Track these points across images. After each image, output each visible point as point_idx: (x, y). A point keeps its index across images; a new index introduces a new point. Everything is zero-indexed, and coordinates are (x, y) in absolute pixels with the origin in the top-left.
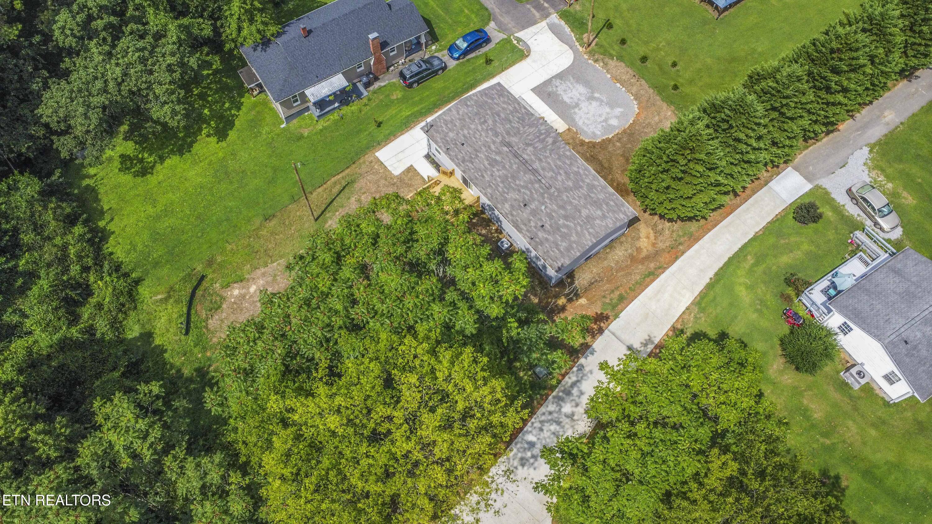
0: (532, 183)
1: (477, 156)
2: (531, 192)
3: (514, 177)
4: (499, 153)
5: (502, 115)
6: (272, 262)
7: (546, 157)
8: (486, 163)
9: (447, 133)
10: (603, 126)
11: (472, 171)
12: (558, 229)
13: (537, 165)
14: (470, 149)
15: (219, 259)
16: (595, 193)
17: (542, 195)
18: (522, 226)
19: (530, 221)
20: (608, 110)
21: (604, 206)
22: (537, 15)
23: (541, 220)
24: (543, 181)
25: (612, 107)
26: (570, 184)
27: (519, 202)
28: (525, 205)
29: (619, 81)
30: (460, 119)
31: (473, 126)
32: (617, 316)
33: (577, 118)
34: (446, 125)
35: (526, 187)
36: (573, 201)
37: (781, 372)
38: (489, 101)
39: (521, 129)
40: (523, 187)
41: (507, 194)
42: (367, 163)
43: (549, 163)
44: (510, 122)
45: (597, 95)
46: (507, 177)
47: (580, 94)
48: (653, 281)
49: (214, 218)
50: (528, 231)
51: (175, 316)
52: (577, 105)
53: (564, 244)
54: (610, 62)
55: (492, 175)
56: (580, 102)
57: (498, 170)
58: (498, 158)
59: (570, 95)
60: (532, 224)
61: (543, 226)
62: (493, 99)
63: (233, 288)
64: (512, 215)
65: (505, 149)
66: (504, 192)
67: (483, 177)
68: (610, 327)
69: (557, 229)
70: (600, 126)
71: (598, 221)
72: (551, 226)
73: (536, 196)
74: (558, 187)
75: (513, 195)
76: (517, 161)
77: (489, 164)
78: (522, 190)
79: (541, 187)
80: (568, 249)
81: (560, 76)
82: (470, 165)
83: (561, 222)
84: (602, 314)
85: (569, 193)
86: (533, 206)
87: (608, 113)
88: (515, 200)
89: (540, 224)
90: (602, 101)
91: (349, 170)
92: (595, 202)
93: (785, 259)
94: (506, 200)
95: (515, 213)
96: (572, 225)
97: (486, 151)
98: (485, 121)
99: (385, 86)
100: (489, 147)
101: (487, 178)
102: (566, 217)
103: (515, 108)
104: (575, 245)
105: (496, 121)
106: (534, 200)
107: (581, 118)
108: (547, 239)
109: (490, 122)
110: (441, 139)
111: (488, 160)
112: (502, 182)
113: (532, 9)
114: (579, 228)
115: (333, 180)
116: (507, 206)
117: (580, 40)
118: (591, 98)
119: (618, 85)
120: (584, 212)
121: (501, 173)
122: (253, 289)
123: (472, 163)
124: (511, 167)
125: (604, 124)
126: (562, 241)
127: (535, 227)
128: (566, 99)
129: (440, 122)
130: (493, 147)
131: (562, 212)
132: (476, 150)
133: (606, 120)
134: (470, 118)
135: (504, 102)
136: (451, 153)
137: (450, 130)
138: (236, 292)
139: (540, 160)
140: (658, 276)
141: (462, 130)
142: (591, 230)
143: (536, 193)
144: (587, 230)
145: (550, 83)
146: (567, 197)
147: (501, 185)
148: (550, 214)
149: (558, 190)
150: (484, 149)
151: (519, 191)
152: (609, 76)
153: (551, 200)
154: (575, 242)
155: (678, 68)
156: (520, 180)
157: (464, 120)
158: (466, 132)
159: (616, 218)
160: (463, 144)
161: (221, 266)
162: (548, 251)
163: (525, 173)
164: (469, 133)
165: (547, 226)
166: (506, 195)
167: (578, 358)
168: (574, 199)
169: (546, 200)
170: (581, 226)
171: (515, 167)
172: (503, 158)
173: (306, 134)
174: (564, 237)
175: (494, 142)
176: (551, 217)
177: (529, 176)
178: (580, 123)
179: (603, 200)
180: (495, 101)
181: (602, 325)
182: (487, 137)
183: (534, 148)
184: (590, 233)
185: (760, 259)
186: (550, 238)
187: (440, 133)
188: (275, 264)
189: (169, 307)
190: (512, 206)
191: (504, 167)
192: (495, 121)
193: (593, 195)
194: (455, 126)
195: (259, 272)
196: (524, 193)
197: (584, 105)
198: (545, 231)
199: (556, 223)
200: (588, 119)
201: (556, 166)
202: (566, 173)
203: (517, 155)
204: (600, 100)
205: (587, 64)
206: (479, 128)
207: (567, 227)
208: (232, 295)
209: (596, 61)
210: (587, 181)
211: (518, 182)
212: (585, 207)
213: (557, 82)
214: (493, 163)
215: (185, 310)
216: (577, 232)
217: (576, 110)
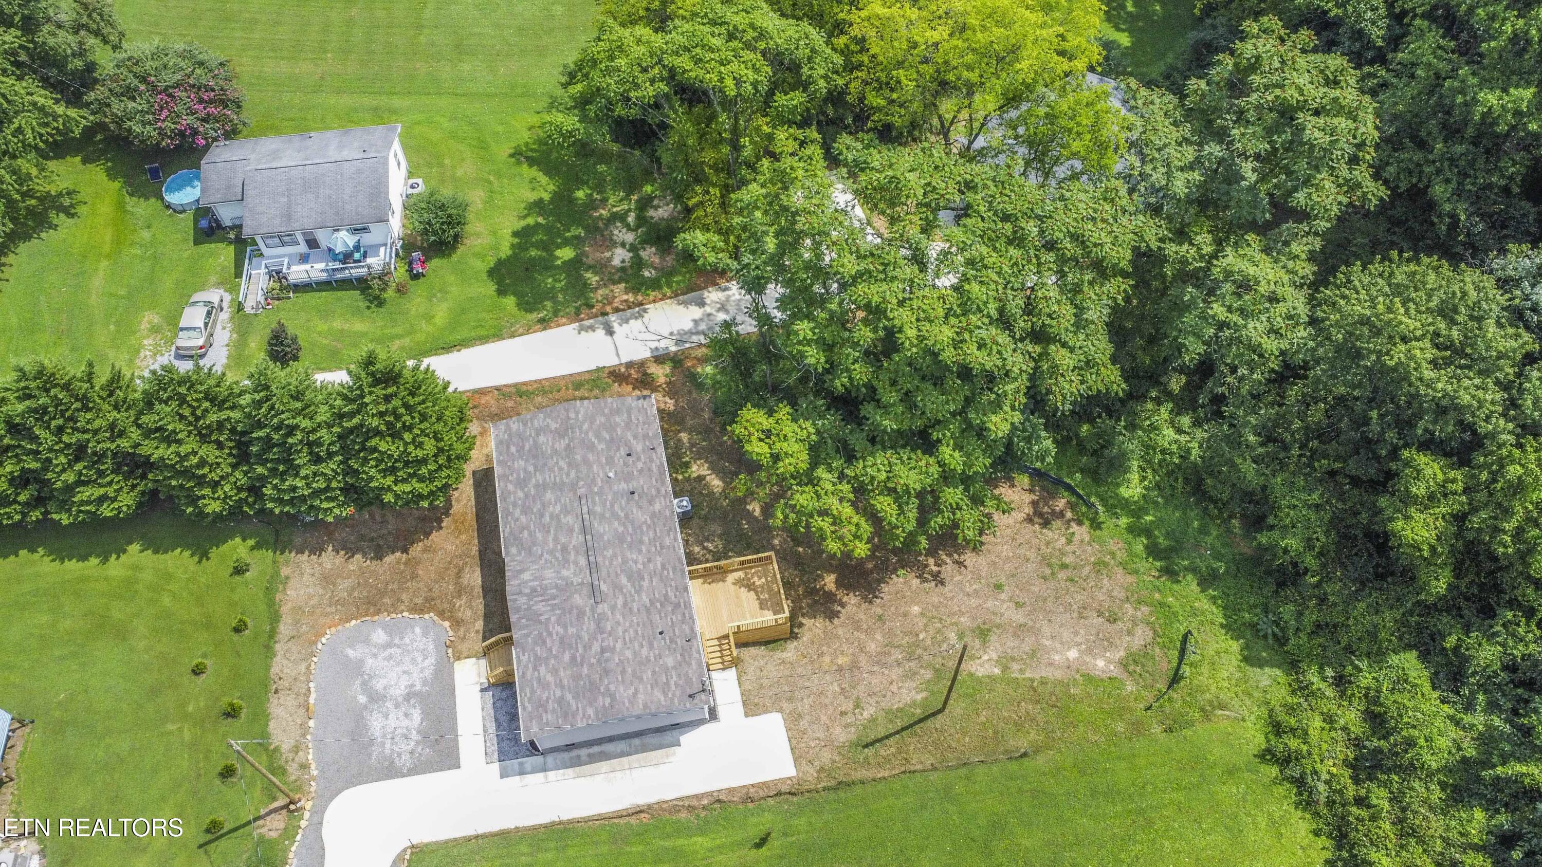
0: (602, 516)
1: (652, 602)
2: (612, 506)
3: (621, 539)
4: (617, 587)
5: (567, 657)
6: (1032, 680)
7: (551, 552)
8: (646, 584)
9: (674, 668)
10: (402, 639)
11: (673, 584)
12: (612, 440)
13: (577, 539)
14: (656, 618)
15: (1120, 727)
16: (525, 470)
17: (600, 493)
18: (655, 470)
19: (641, 471)
20: (370, 663)
21: (527, 447)
23: (625, 464)
24: (585, 509)
25: (359, 664)
26: (549, 495)
27: (637, 503)
28: (633, 493)
29: (305, 704)
30: (641, 679)
31: (629, 654)
32: (599, 369)
33: (428, 673)
34: (667, 684)
35: (615, 516)
36: (565, 466)
38: (569, 697)
39: (553, 619)
40: (618, 518)
41: (645, 522)
43: (556, 540)
44: (562, 640)
45: (362, 699)
46: (630, 546)
47: (386, 716)
50: (652, 461)
51: (1205, 669)
52: (408, 697)
53: (618, 419)
54: (285, 747)
55: (650, 560)
56: (400, 699)
57: (636, 562)
58: (624, 580)
59: (406, 723)
60: (640, 465)
61: (629, 455)
63: (1103, 672)
64: (658, 491)
65: (604, 587)
66: (649, 527)
67: (663, 567)
69: (613, 442)
70: (407, 640)
71: (554, 426)
72: (618, 449)
73: (610, 497)
74: (571, 494)
75: (640, 516)
76: (600, 560)
77: (643, 579)
78: (622, 515)
79: (594, 503)
80: (617, 412)
81: (390, 771)
82: (671, 594)
83: (601, 447)
85: (561, 479)
86: (623, 486)
87: (375, 656)
88: (641, 508)
89: (630, 459)
90: (364, 684)
91: (852, 777)
92: (535, 457)
93: (358, 326)
94: (653, 515)
95: (654, 492)
96: (590, 435)
97: (633, 601)
98: (603, 650)
100: (625, 604)
101: (659, 560)
102: (591, 447)
103: (535, 669)
104: (606, 411)
105: (585, 647)
106: (616, 494)
107: (422, 671)
108: (635, 437)
109: (596, 647)
110: (689, 664)
111: (641, 587)
112: (641, 542)
114: (586, 426)
116: (657, 507)
118: (376, 698)
119: (314, 697)
120: (561, 445)
121: (634, 557)
122: (1073, 654)
123: (666, 595)
124: (615, 556)
125: (397, 641)
126: (617, 425)
127: (639, 459)
128: (417, 715)
129: (674, 695)
130: (620, 602)
131: (591, 457)
132: (648, 611)
133: (389, 645)
134: (623, 672)
136: (687, 631)
137: (666, 670)
138: (1101, 663)
139: (564, 549)
140: (515, 385)
141: (648, 659)
142: (572, 415)
143: (606, 500)
144: (577, 419)
145: (416, 766)
146: (568, 475)
147: (646, 539)
148: (607, 464)
149: (574, 487)
150: (635, 607)
151: (627, 516)
152: (311, 723)
153: (594, 480)
154: (603, 414)
156: (616, 530)
157: (634, 674)
158: (644, 652)
159: (525, 425)
160: (661, 633)
161: (1118, 714)
162: (644, 423)
163: (602, 536)
164: (642, 646)
165: (623, 451)
166: (649, 522)
168: (561, 469)
169: (600, 483)
170: (580, 428)
171: (609, 553)
172: (617, 575)
174: (611, 428)
175: (613, 608)
176: (610, 461)
177: (599, 527)
178: (431, 660)
179: (521, 457)
180: (558, 693)
181: (623, 370)
182: (618, 623)
183: (558, 572)
184: (577, 413)
186: (629, 436)
187: (686, 675)
188: (1028, 675)
189: (1213, 688)
190: (651, 502)
191: (624, 562)
192: (587, 647)
193: (531, 469)
194: (654, 673)
195: (1059, 674)
196: (622, 509)
197: (399, 691)
198: (630, 448)
199: (609, 449)
200: (414, 662)
201: (549, 531)
202: (542, 515)
203: (593, 567)
204: (366, 687)
205: (322, 771)
206: (619, 645)
207: (598, 436)
208: (1109, 661)
209: (304, 766)
210: (520, 494)
211: (621, 529)
212: (555, 452)
213: (405, 761)
214: (636, 577)
215: (1186, 670)
216: (592, 423)
217: (418, 687)
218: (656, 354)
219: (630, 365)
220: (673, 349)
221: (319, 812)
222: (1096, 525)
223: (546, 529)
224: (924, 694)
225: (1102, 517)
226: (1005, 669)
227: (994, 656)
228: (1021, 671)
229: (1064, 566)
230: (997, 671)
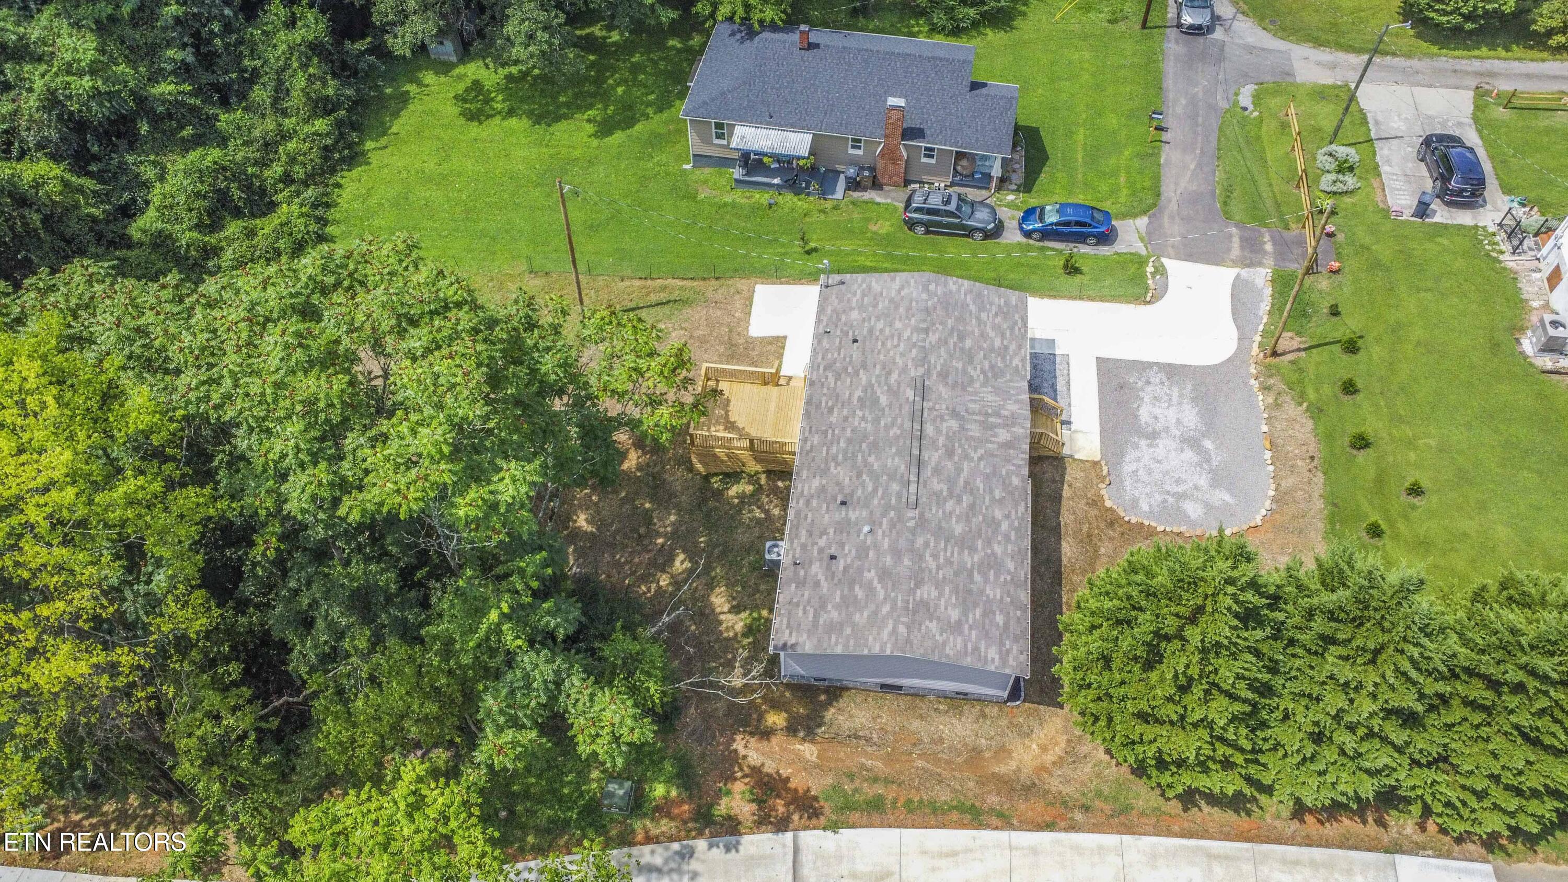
0: (892, 477)
1: (857, 373)
2: (875, 490)
3: (874, 447)
4: (894, 392)
5: (968, 343)
7: (966, 457)
8: (858, 393)
9: (852, 309)
10: (1165, 501)
11: (825, 390)
12: (852, 583)
13: (932, 457)
14: (857, 355)
16: (986, 580)
17: (888, 507)
18: (803, 533)
19: (824, 533)
20: (1203, 482)
21: (978, 612)
22: (1235, 252)
23: (842, 545)
24: (913, 488)
25: (1216, 483)
26: (958, 529)
27: (841, 490)
28: (843, 503)
29: (1275, 449)
30: (891, 301)
31: (898, 325)
32: (834, 827)
33: (1131, 455)
34: (864, 295)
35: (875, 477)
36: (928, 557)
38: (973, 308)
39: (977, 385)
40: (871, 473)
41: (837, 464)
42: (732, 291)
43: (959, 470)
44: (971, 361)
45: (1208, 444)
46: (865, 437)
47: (1179, 422)
48: (963, 826)
50: (804, 547)
52: (1153, 436)
53: (835, 615)
54: (1291, 407)
55: (846, 419)
56: (1163, 435)
57: (863, 418)
58: (884, 400)
59: (1157, 411)
60: (822, 542)
61: (833, 557)
62: (981, 309)
64: (808, 503)
65: (910, 394)
66: (835, 459)
67: (831, 410)
68: (802, 834)
69: (851, 579)
70: (1158, 498)
71: (933, 626)
72: (846, 569)
73: (876, 502)
74: (928, 515)
75: (842, 473)
76: (907, 425)
77: (860, 399)
78: (864, 477)
79: (900, 496)
80: (833, 628)
81: (1172, 372)
82: (831, 380)
83: (871, 575)
84: (815, 798)
85: (937, 543)
86: (853, 515)
87: (1196, 487)
88: (838, 484)
89: (833, 551)
90: (1208, 461)
91: (702, 283)
92: (969, 592)
94: (825, 472)
95: (814, 503)
96: (881, 594)
97: (878, 376)
98: (927, 331)
99: (879, 204)
100: (889, 373)
101: (833, 419)
102: (884, 574)
103: (1006, 348)
104: (848, 631)
105: (946, 343)
106: (866, 506)
107: (1138, 460)
108: (817, 584)
109: (933, 338)
110: (834, 311)
111: (865, 391)
112: (849, 441)
113: (1235, 239)
114: (886, 609)
115: (670, 282)
116: (816, 483)
117: (1270, 336)
118: (1191, 442)
119: (1268, 455)
120: (927, 592)
121: (863, 425)
124: (887, 428)
125: (1171, 500)
126: (837, 607)
127: (821, 551)
128: (1144, 414)
129: (860, 285)
130: (894, 376)
131: (889, 560)
132: (864, 364)
133: (1181, 497)
134: (909, 309)
135: (995, 327)
136: (825, 343)
137: (861, 307)
139: (950, 453)
140: (980, 826)
141: (878, 318)
142: (902, 629)
143: (882, 498)
144: (897, 622)
145: (1144, 369)
146: (927, 544)
147: (843, 444)
148: (868, 548)
149: (922, 522)
150: (878, 371)
151: (859, 475)
152: (1265, 428)
153: (892, 525)
154: (854, 625)
156: (878, 458)
157: (897, 307)
158: (880, 326)
159: (976, 649)
160: (855, 341)
162: (798, 605)
163: (899, 453)
164: (881, 331)
165: (841, 563)
166: (833, 464)
167: (700, 834)
168: (935, 557)
169: (885, 521)
170: (894, 607)
171: (895, 431)
172: (890, 406)
173: (701, 196)
174: (848, 603)
175: (904, 370)
176: (862, 552)
177: (899, 464)
178: (1128, 468)
179: (989, 601)
180: (984, 315)
181: (796, 817)
182: (902, 355)
183: (962, 428)
184: (894, 631)
186: (824, 584)
187: (841, 301)
190: (822, 489)
191: (877, 420)
192: (943, 342)
193: (977, 578)
194: (876, 306)
196: (863, 485)
197: (1164, 445)
198: (828, 568)
199: (860, 571)
200: (1150, 472)
201: (967, 483)
202: (972, 507)
203: (918, 416)
204: (1206, 457)
205: (1246, 384)
206: (907, 334)
207: (870, 590)
209: (1265, 387)
210: (998, 549)
211: (872, 459)
212: (938, 585)
213: (1155, 377)
214: (869, 401)
216: (875, 613)
217: (1143, 443)
218: (733, 839)
219: (782, 825)
220: (701, 844)
221: (1243, 347)
223: (969, 487)
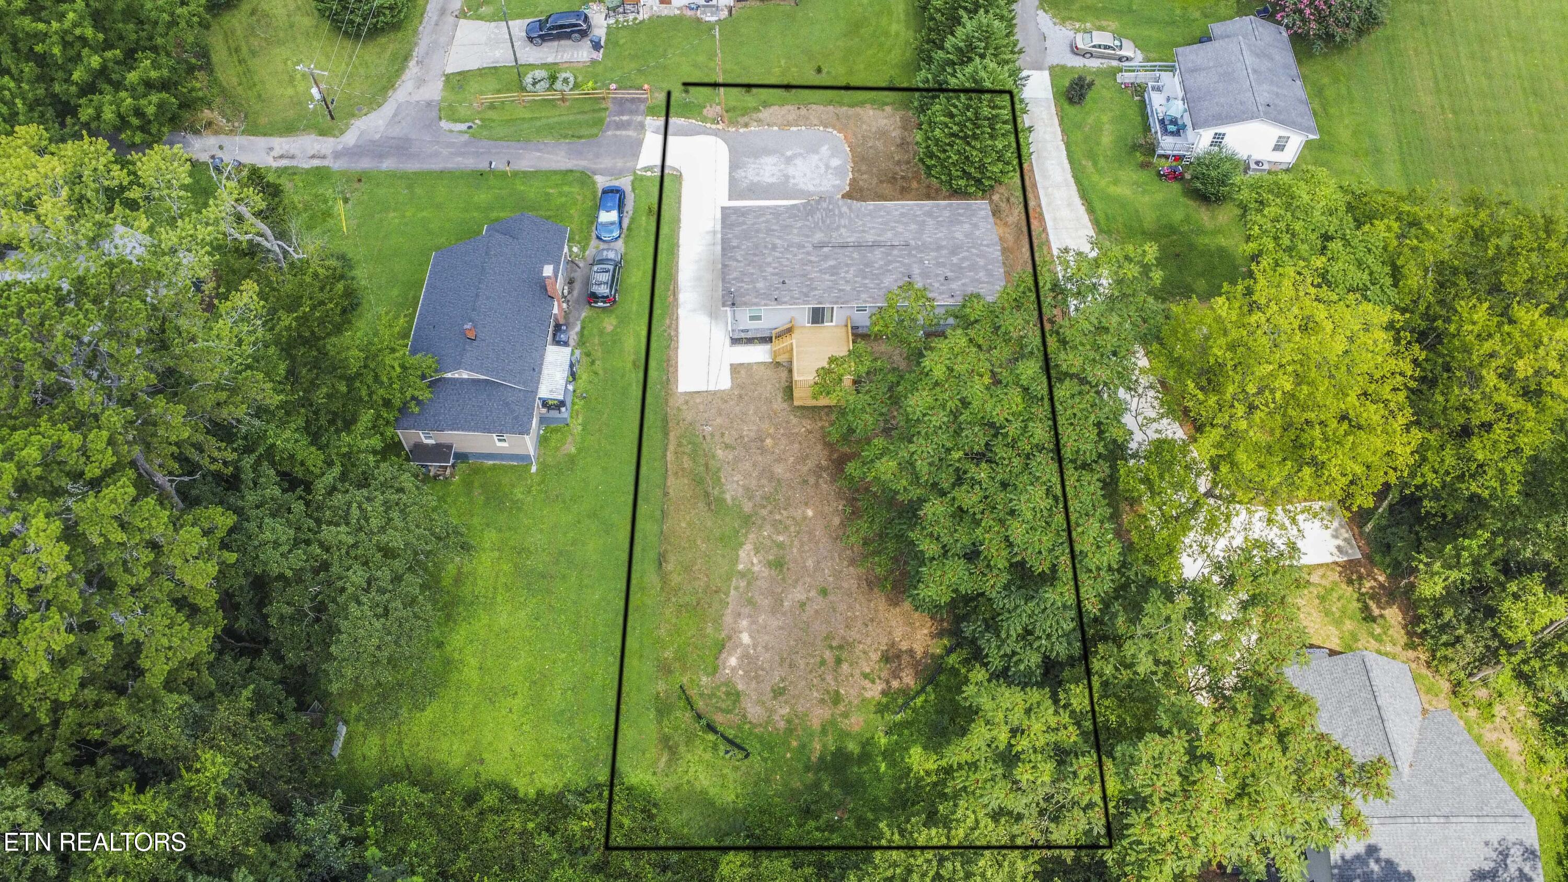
0: (890, 254)
1: (810, 279)
2: (898, 262)
3: (868, 265)
4: (826, 257)
5: (776, 228)
6: (727, 594)
7: (864, 225)
8: (827, 277)
9: (755, 287)
10: (832, 174)
11: (825, 295)
12: (961, 268)
13: (870, 238)
14: (795, 281)
15: (669, 654)
16: (940, 215)
17: (910, 255)
19: (930, 285)
20: (815, 157)
21: (961, 217)
22: (631, 133)
23: (937, 275)
24: (895, 244)
25: (816, 152)
26: (914, 226)
27: (900, 279)
28: (909, 277)
29: (789, 124)
30: (748, 265)
31: (769, 260)
33: (802, 186)
34: (742, 281)
35: (889, 263)
36: (938, 236)
37: (1213, 218)
38: (745, 227)
40: (886, 265)
41: (882, 283)
42: (685, 407)
43: (874, 228)
44: (789, 226)
45: (789, 153)
46: (861, 270)
47: (774, 165)
49: (601, 628)
50: (940, 294)
51: (708, 756)
52: (787, 177)
53: (981, 274)
54: (760, 115)
55: (847, 282)
56: (785, 172)
57: (846, 273)
58: (832, 263)
59: (768, 175)
60: (936, 285)
61: (946, 278)
62: (744, 223)
63: (724, 663)
65: (826, 250)
66: (877, 285)
67: (841, 291)
69: (959, 269)
70: (830, 176)
71: (977, 233)
72: (952, 271)
73: (906, 261)
74: (911, 237)
75: (888, 280)
76: (850, 249)
77: (831, 276)
78: (889, 268)
79: (901, 250)
80: (989, 273)
81: (734, 166)
82: (816, 292)
83: (955, 260)
85: (926, 233)
86: (917, 271)
87: (821, 160)
88: (895, 281)
89: (942, 279)
90: (801, 154)
92: (951, 221)
93: (1106, 139)
94: (888, 289)
96: (965, 253)
97: (813, 267)
98: (774, 244)
99: (583, 328)
100: (811, 262)
101: (848, 288)
102: (953, 253)
103: (772, 213)
104: (989, 267)
105: (780, 236)
106: (909, 266)
107: (805, 184)
108: (964, 285)
109: (778, 242)
110: (756, 298)
111: (825, 274)
112: (865, 278)
113: (618, 133)
114: (974, 251)
117: (704, 119)
118: (789, 160)
119: (794, 129)
120: (958, 236)
121: (851, 272)
122: (745, 638)
123: (816, 289)
124: (853, 259)
125: (830, 171)
126: (976, 273)
127: (942, 285)
128: (771, 180)
129: (733, 284)
130: (813, 259)
131: (944, 252)
132: (804, 276)
133: (827, 167)
134: (755, 255)
135: (757, 217)
136: (784, 300)
137: (752, 282)
138: (733, 661)
139: (864, 231)
140: (1048, 241)
141: (764, 271)
143: (903, 258)
145: (735, 179)
146: (929, 237)
147: (866, 282)
148: (938, 262)
149: (916, 239)
150: (809, 268)
151: (889, 271)
152: (775, 128)
153: (922, 252)
154: (986, 265)
155: (825, 70)
156: (876, 262)
157: (753, 261)
158: (770, 270)
159: (983, 219)
160: (784, 283)
161: (681, 657)
163: (871, 252)
164: (775, 268)
165: (949, 274)
168: (935, 234)
169: (919, 256)
170: (973, 248)
171: (855, 256)
172: (836, 259)
173: (573, 450)
174: (973, 267)
175: (808, 254)
176: (939, 265)
177: (878, 253)
178: (811, 188)
179: (953, 214)
180: (749, 222)
182: (795, 256)
183: (844, 227)
185: (1092, 155)
186: (965, 280)
187: (748, 294)
188: (732, 592)
189: (689, 756)
191: (847, 265)
192: (779, 238)
193: (941, 219)
194: (752, 274)
195: (728, 619)
196: (895, 268)
197: (791, 171)
198: (953, 280)
199: (953, 265)
200: (813, 180)
201: (882, 225)
202: (897, 222)
203: (843, 244)
204: (798, 155)
205: (742, 134)
206: (777, 254)
207: (964, 259)
208: (733, 669)
209: (746, 125)
211: (876, 265)
212: (953, 232)
213: (740, 173)
214: (834, 271)
215: (711, 737)
216: (978, 256)
217: (792, 181)
221: (716, 133)
222: (881, 709)
223: (884, 224)
224: (729, 501)
225: (889, 717)
226: (742, 575)
227: (756, 569)
228: (736, 588)
229: (839, 661)
230: (741, 567)
